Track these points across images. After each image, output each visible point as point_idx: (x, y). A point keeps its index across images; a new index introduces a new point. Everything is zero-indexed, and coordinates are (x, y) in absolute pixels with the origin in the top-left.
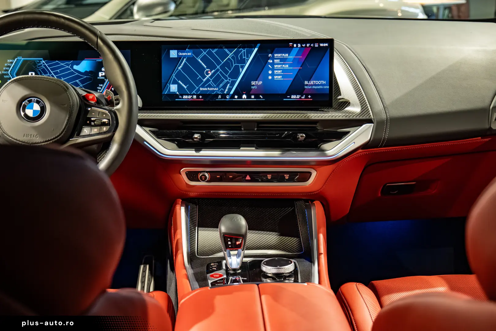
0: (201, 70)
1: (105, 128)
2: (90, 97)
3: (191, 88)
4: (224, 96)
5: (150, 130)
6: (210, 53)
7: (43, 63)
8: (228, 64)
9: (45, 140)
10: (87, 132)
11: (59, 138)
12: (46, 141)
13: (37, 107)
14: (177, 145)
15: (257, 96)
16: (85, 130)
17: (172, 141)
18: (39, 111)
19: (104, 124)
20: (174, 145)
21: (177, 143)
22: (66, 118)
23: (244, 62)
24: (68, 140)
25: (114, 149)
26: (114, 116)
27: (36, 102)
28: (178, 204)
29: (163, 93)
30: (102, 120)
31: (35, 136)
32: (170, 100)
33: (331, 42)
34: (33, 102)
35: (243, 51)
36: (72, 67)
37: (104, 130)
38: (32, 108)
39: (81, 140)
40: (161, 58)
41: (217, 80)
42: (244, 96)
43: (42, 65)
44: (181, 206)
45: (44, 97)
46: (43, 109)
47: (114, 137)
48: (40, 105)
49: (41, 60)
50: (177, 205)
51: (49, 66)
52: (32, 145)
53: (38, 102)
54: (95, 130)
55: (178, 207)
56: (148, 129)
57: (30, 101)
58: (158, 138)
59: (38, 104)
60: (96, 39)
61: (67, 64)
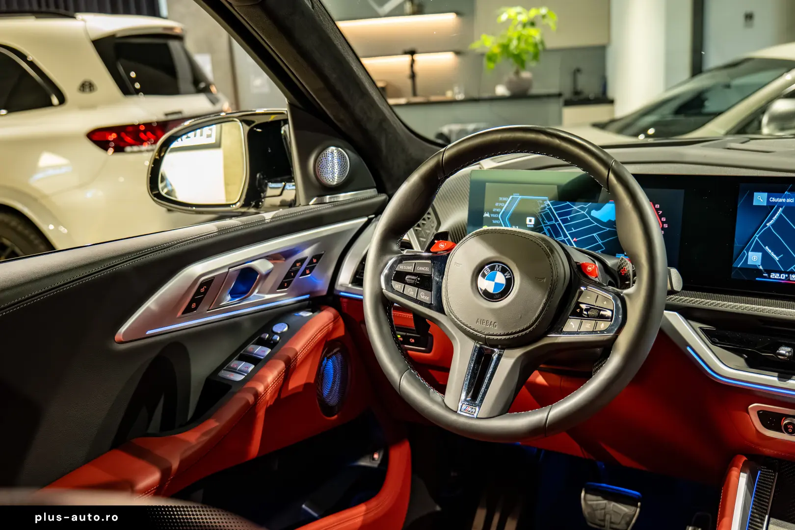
1: (603, 324)
2: (589, 268)
3: (787, 260)
5: (701, 328)
7: (548, 205)
9: (506, 332)
10: (573, 327)
11: (528, 331)
12: (507, 334)
13: (500, 278)
14: (746, 360)
16: (571, 323)
17: (738, 352)
18: (503, 284)
19: (603, 317)
20: (741, 361)
21: (746, 357)
22: (542, 300)
24: (544, 335)
25: (614, 362)
26: (620, 305)
27: (500, 270)
28: (737, 466)
29: (734, 265)
30: (600, 310)
31: (493, 323)
32: (746, 279)
34: (496, 270)
36: (589, 213)
37: (602, 328)
38: (492, 279)
39: (562, 338)
40: (737, 205)
43: (546, 207)
44: (742, 471)
45: (513, 263)
46: (510, 282)
47: (615, 342)
48: (505, 276)
49: (546, 200)
50: (734, 468)
51: (556, 209)
52: (487, 337)
53: (504, 271)
54: (588, 325)
55: (734, 472)
56: (697, 325)
57: (492, 269)
58: (714, 343)
59: (504, 274)
60: (607, 174)
61: (582, 208)
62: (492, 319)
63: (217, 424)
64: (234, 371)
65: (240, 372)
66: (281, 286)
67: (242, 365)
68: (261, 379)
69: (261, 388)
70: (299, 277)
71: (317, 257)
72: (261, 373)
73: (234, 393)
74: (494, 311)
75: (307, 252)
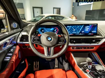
0: (73, 29)
3: (71, 33)
4: (77, 34)
6: (75, 27)
8: (78, 28)
15: (83, 34)
16: (59, 43)
23: (81, 28)
33: (97, 24)
35: (81, 26)
36: (50, 29)
37: (64, 43)
41: (76, 31)
42: (81, 34)
45: (52, 36)
49: (44, 28)
60: (61, 25)
62: (50, 44)
63: (8, 69)
64: (7, 59)
65: (8, 59)
66: (10, 44)
67: (8, 57)
68: (13, 59)
69: (13, 60)
70: (13, 42)
71: (15, 39)
72: (12, 58)
73: (9, 63)
74: (50, 43)
75: (13, 38)
